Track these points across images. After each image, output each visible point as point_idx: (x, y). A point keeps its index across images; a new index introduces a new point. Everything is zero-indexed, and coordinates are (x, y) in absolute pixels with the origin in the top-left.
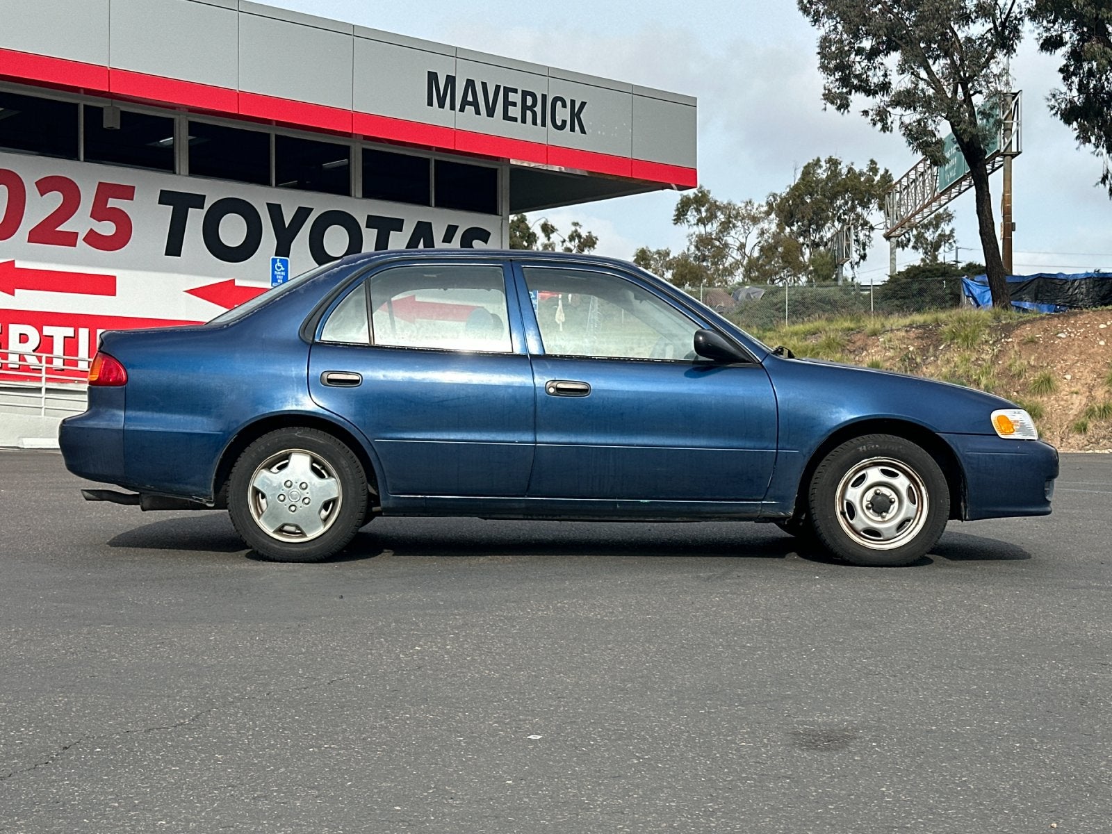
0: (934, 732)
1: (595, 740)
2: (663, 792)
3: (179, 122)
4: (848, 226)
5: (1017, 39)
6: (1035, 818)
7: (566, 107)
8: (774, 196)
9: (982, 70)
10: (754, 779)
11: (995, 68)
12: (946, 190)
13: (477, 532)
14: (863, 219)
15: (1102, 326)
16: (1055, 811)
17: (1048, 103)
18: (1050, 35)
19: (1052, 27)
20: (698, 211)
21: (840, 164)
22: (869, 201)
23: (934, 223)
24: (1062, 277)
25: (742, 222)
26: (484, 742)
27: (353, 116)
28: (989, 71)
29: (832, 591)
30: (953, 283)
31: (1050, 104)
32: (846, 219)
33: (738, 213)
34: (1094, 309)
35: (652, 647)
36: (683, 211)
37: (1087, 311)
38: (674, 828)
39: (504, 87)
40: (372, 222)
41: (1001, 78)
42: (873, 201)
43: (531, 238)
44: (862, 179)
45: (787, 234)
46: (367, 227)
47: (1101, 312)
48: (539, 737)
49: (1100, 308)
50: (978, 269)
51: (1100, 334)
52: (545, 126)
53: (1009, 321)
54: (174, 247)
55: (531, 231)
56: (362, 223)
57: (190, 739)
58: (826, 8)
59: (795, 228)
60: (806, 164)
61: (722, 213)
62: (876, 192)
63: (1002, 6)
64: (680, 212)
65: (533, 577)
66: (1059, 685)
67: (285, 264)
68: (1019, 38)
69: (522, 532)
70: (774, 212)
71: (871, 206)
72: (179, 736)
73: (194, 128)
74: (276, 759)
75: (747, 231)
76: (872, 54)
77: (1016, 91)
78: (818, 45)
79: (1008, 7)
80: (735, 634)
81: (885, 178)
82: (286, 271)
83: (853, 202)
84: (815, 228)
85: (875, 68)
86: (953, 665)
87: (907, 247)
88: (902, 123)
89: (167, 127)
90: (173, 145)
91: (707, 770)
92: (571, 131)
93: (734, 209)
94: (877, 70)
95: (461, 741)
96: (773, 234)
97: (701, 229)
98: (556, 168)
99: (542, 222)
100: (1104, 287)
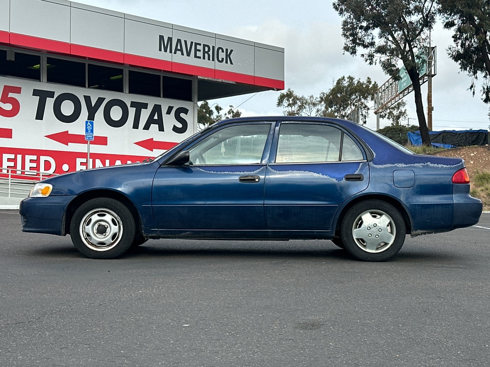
0: (359, 322)
1: (212, 326)
2: (237, 345)
3: (43, 57)
4: (358, 108)
5: (433, 23)
6: (391, 353)
7: (223, 52)
8: (323, 93)
9: (418, 36)
10: (277, 341)
11: (423, 36)
12: (402, 92)
13: (175, 245)
14: (365, 105)
15: (472, 155)
16: (400, 351)
17: (447, 52)
18: (448, 21)
19: (450, 17)
20: (288, 100)
21: (354, 79)
22: (367, 97)
23: (397, 107)
24: (454, 132)
25: (308, 106)
26: (164, 327)
27: (124, 55)
28: (420, 37)
29: (329, 268)
30: (405, 134)
31: (448, 52)
32: (357, 105)
33: (307, 102)
34: (469, 146)
35: (244, 291)
36: (281, 100)
37: (465, 147)
38: (239, 358)
39: (195, 43)
40: (133, 104)
41: (426, 40)
42: (369, 96)
43: (211, 113)
44: (364, 86)
45: (330, 112)
46: (131, 107)
47: (471, 148)
48: (188, 325)
49: (471, 146)
50: (417, 128)
51: (471, 158)
52: (214, 61)
53: (430, 152)
54: (40, 116)
55: (210, 109)
56: (129, 105)
57: (35, 327)
58: (346, 7)
59: (333, 109)
60: (338, 79)
61: (299, 102)
62: (370, 92)
63: (426, 7)
64: (280, 101)
65: (197, 263)
66: (417, 305)
67: (92, 124)
68: (434, 22)
69: (196, 245)
70: (323, 101)
71: (368, 99)
72: (30, 325)
73: (49, 60)
74: (72, 334)
75: (311, 110)
76: (367, 29)
77: (434, 46)
78: (342, 24)
79: (429, 8)
80: (282, 286)
81: (375, 86)
82: (93, 127)
83: (360, 97)
84: (342, 109)
85: (368, 35)
86: (374, 297)
87: (385, 117)
88: (381, 61)
89: (37, 60)
90: (40, 68)
91: (258, 337)
92: (226, 63)
93: (305, 100)
94: (369, 36)
95: (154, 327)
96: (323, 111)
97: (290, 109)
98: (220, 81)
99: (216, 105)
100: (474, 136)
